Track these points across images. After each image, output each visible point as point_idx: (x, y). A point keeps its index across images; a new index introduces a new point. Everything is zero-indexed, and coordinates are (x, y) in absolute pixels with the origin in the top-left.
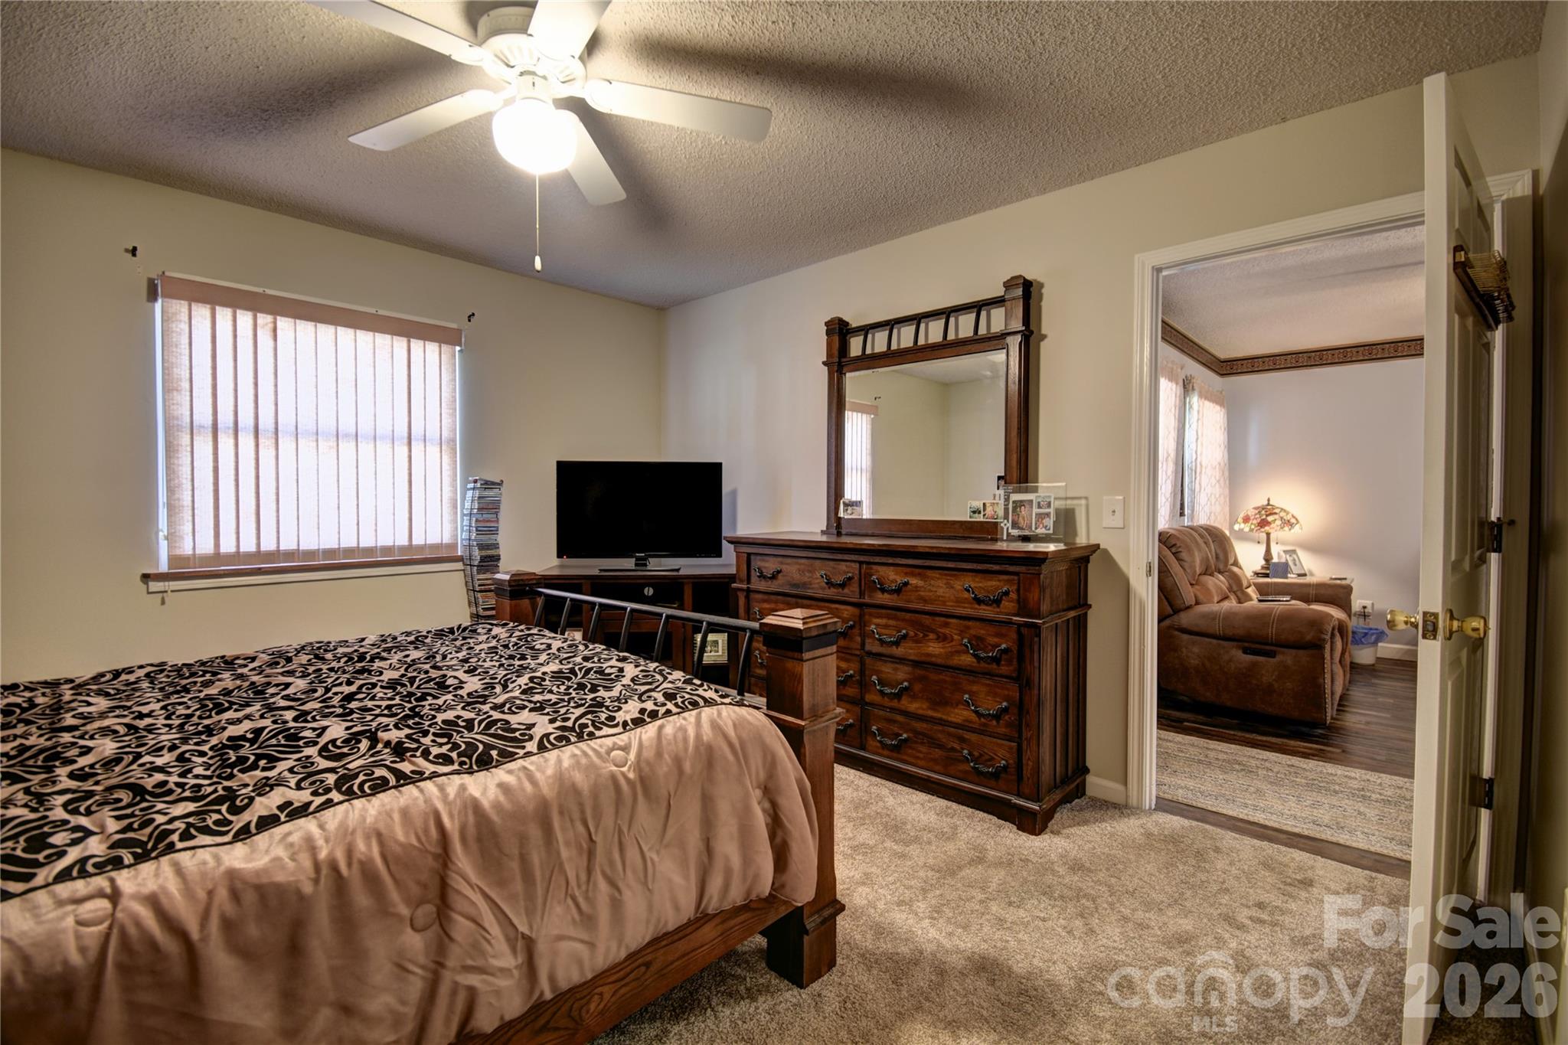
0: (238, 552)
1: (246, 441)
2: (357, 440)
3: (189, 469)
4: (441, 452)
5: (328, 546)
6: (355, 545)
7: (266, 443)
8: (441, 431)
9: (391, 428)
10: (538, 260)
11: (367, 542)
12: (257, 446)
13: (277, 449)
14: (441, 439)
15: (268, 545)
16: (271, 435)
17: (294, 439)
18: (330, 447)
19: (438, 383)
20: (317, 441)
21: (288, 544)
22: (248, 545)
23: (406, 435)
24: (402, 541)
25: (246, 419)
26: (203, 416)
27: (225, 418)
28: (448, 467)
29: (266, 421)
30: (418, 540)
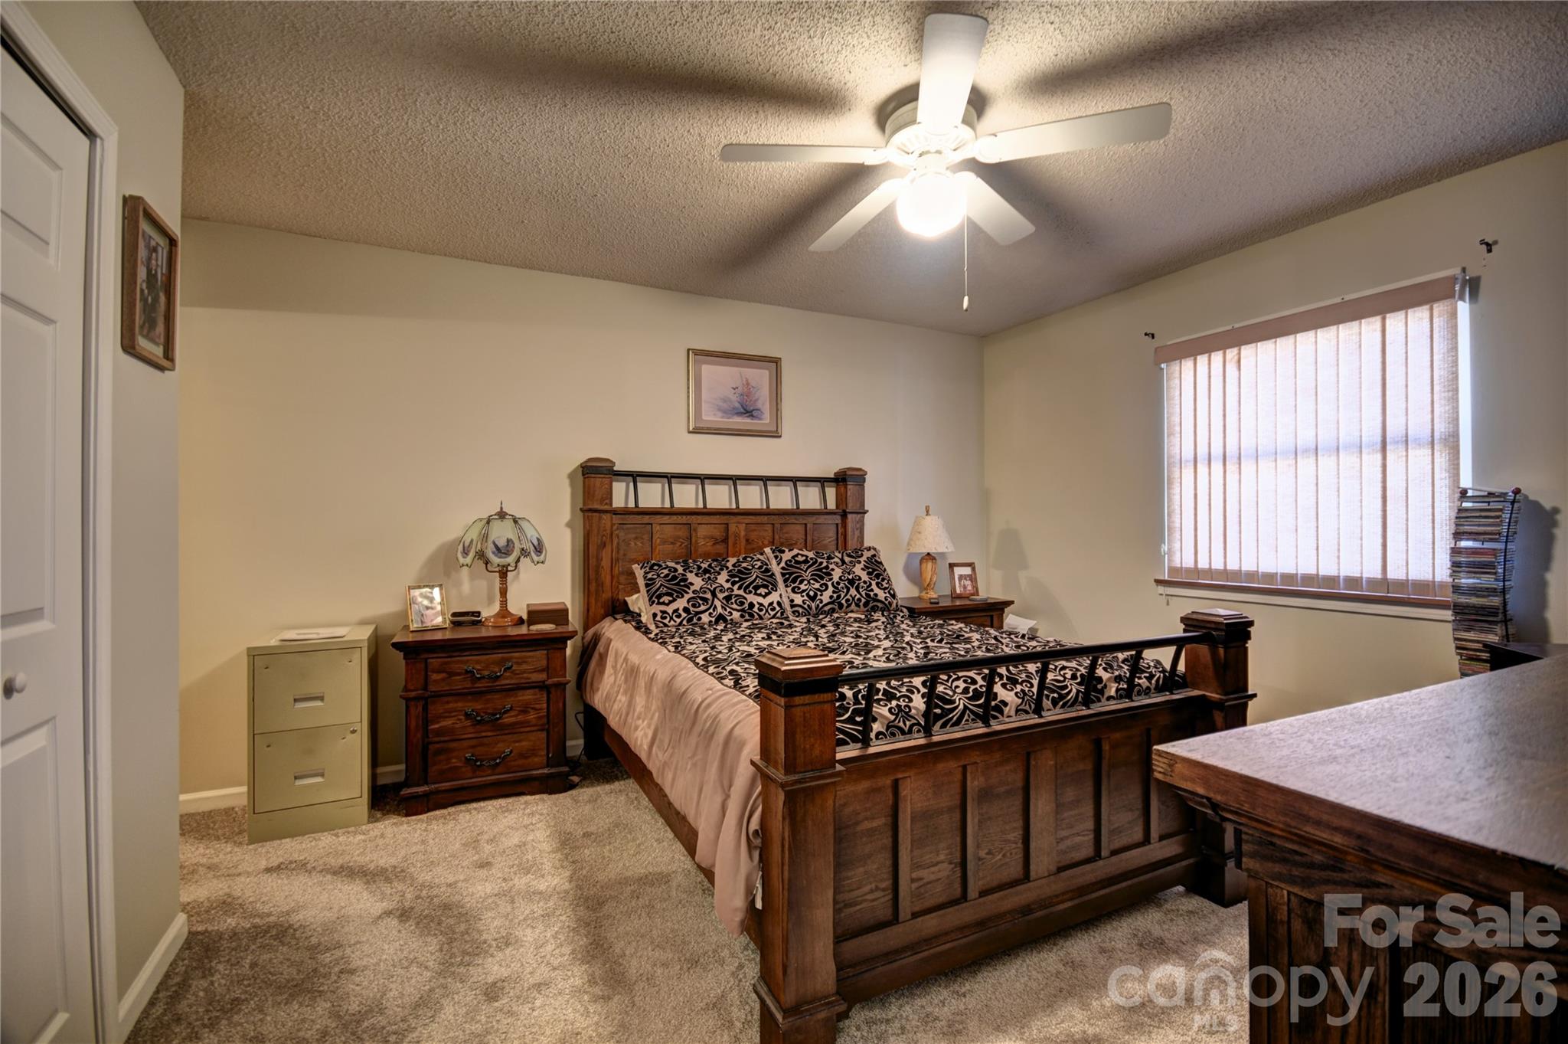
0: (1210, 568)
1: (1217, 467)
2: (1317, 454)
3: (1179, 497)
4: (1433, 454)
5: (1286, 571)
6: (1314, 572)
7: (1232, 467)
8: (1433, 425)
9: (1358, 434)
10: (966, 299)
11: (1327, 569)
12: (1225, 472)
13: (1240, 474)
14: (1432, 436)
15: (1232, 565)
16: (1236, 460)
17: (1254, 461)
18: (1289, 465)
19: (1429, 359)
20: (1276, 460)
21: (1248, 566)
22: (1218, 565)
23: (1379, 439)
24: (1372, 571)
25: (1217, 450)
26: (1187, 453)
27: (1202, 451)
28: (1445, 475)
29: (1232, 449)
30: (1395, 573)
